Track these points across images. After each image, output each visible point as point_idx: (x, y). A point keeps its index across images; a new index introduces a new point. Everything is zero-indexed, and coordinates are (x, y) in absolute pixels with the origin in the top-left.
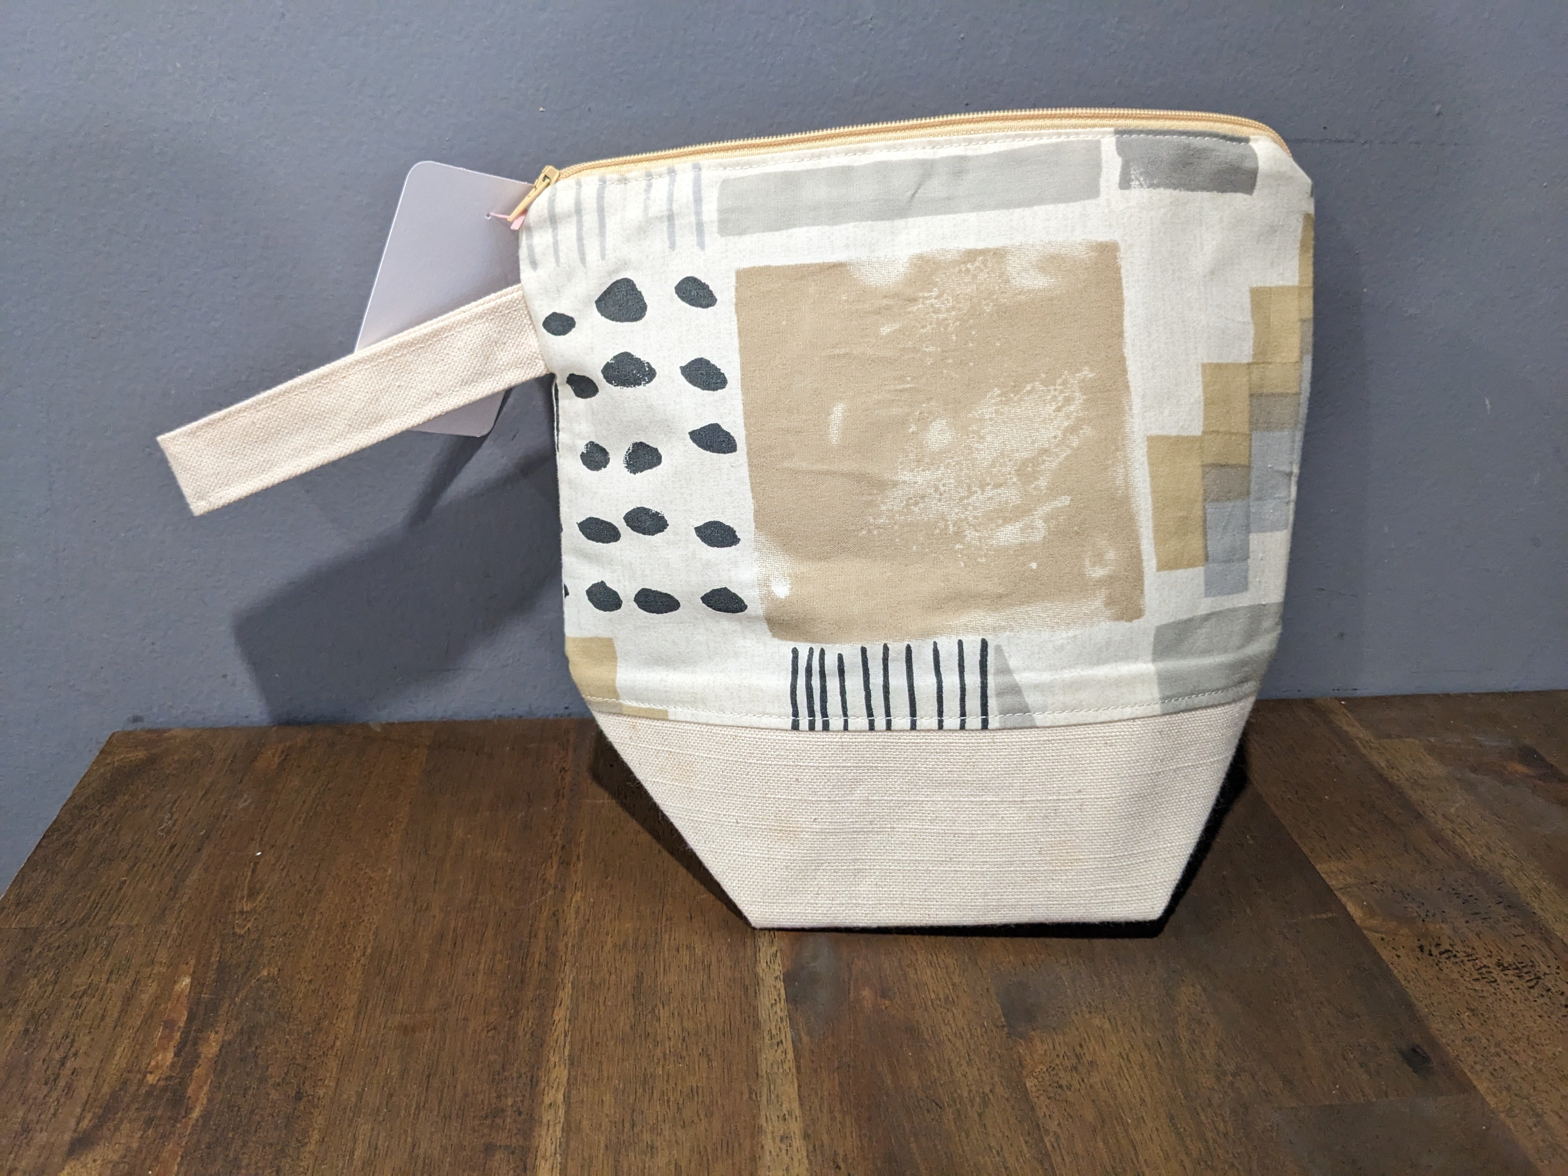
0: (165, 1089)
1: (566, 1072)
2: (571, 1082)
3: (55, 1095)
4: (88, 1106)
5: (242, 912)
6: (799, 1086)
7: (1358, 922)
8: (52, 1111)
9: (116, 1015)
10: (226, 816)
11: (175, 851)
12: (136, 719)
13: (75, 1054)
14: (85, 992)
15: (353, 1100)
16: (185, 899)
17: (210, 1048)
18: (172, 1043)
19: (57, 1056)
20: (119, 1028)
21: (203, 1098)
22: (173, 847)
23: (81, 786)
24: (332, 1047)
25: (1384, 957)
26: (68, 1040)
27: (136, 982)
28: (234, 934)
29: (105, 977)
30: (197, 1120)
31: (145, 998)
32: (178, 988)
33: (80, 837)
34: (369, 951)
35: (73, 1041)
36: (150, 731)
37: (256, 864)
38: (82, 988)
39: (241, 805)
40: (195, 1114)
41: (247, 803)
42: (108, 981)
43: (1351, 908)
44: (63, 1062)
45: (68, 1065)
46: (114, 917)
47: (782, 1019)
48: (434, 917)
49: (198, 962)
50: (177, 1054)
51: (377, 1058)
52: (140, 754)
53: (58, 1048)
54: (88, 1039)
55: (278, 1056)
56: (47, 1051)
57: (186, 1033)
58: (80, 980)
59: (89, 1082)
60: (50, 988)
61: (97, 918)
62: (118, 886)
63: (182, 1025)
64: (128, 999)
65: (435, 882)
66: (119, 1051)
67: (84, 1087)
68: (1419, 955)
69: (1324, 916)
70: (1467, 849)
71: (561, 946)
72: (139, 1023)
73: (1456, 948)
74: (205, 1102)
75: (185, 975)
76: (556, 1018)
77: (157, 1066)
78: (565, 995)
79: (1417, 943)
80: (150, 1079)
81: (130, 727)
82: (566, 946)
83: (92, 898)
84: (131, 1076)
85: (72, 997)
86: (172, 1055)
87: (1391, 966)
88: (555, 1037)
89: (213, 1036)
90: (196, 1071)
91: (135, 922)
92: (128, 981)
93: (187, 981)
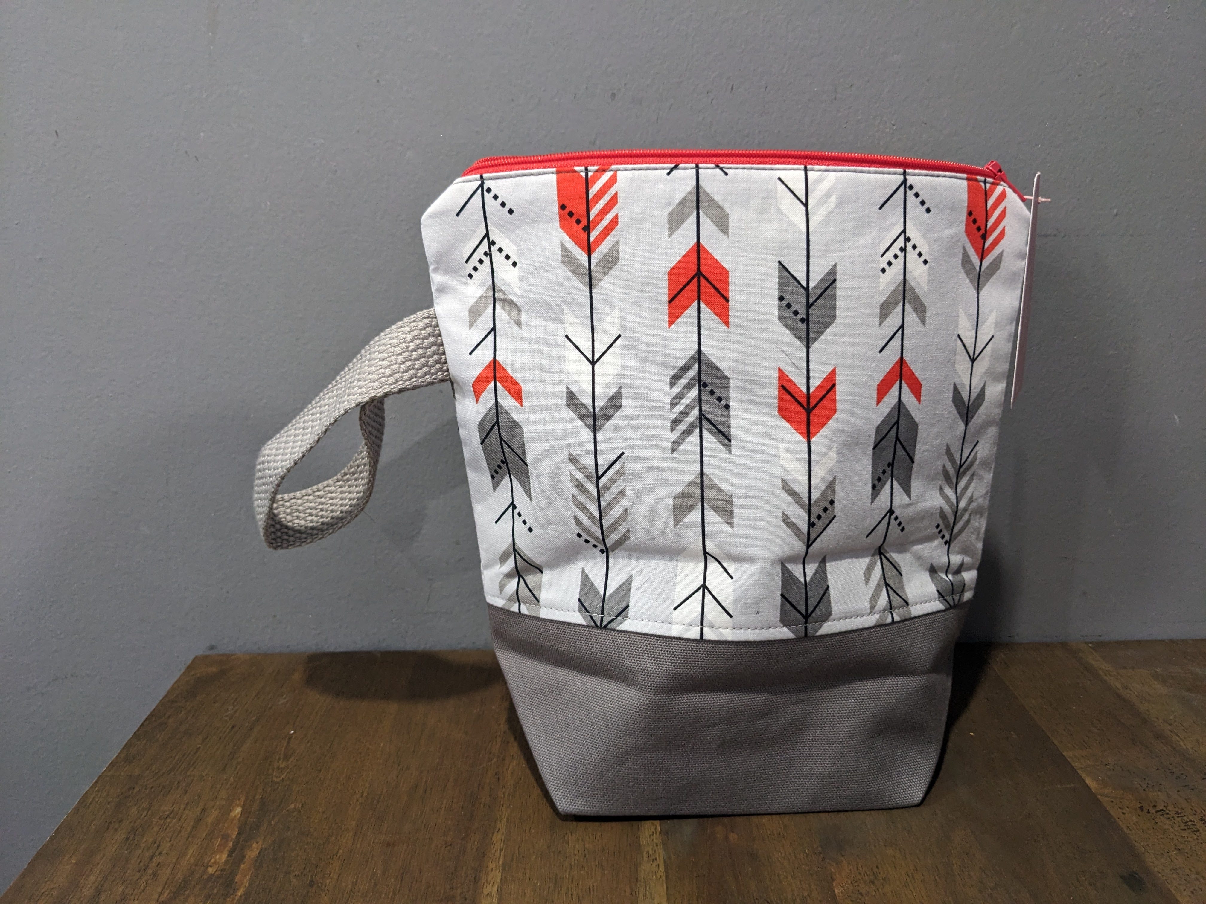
0: (219, 877)
1: (500, 874)
2: (503, 881)
3: (144, 879)
4: (167, 886)
5: (279, 768)
6: (667, 888)
7: (1093, 790)
8: (142, 888)
9: (189, 830)
10: (270, 708)
11: (235, 729)
12: (212, 648)
13: (160, 854)
14: (168, 816)
15: (350, 886)
16: (240, 760)
17: (253, 852)
18: (227, 848)
19: (147, 854)
20: (190, 839)
21: (246, 882)
22: (233, 727)
23: (173, 688)
24: (337, 854)
25: (1112, 813)
26: (156, 845)
27: (203, 810)
28: (272, 781)
29: (182, 807)
30: (241, 896)
31: (210, 820)
32: (233, 814)
33: (171, 720)
34: (365, 794)
35: (159, 846)
36: (221, 655)
37: (290, 739)
38: (167, 813)
39: (282, 701)
40: (240, 893)
41: (285, 700)
42: (185, 809)
43: (1089, 781)
44: (152, 858)
45: (155, 859)
46: (191, 769)
47: (657, 845)
48: (412, 774)
49: (247, 798)
50: (228, 856)
51: (367, 861)
52: (214, 669)
53: (148, 850)
54: (169, 844)
55: (299, 858)
56: (140, 851)
57: (236, 843)
58: (166, 808)
59: (169, 871)
60: (146, 812)
61: (180, 770)
62: (194, 751)
63: (234, 837)
64: (198, 821)
65: (414, 752)
66: (190, 852)
67: (165, 874)
68: (1140, 813)
69: (1068, 786)
70: (1181, 743)
71: (500, 794)
72: (204, 835)
73: (1168, 808)
74: (247, 885)
75: (238, 806)
76: (494, 839)
77: (215, 863)
78: (502, 826)
79: (1139, 805)
80: (210, 870)
81: (208, 653)
82: (504, 794)
83: (177, 757)
84: (197, 868)
85: (160, 818)
86: (226, 855)
87: (1117, 819)
88: (493, 851)
89: (254, 845)
90: (242, 866)
91: (205, 773)
92: (199, 810)
93: (238, 810)
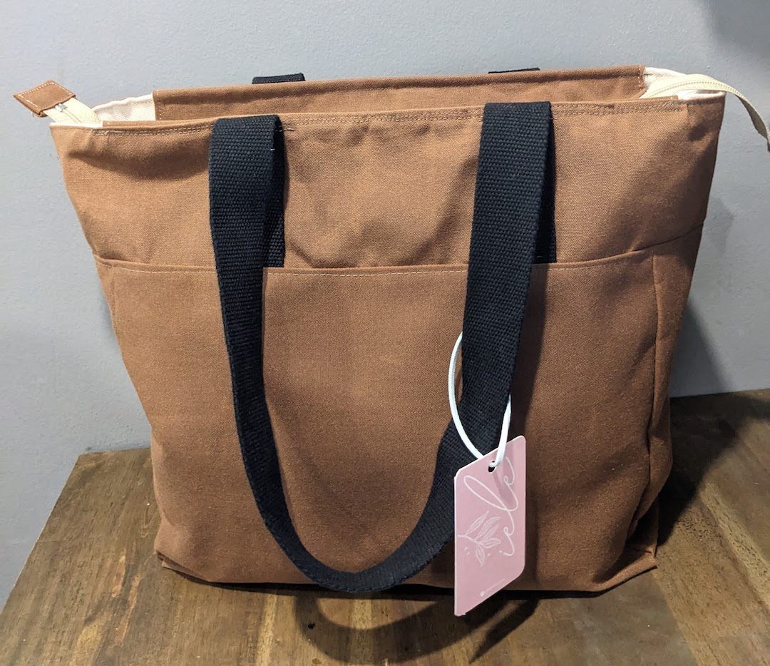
0: (119, 600)
3: (76, 604)
4: (90, 607)
5: (143, 529)
8: (76, 609)
9: (96, 572)
10: (133, 489)
12: (89, 449)
13: (82, 588)
14: (83, 565)
16: (119, 526)
17: (136, 583)
18: (120, 582)
19: (75, 589)
20: (98, 578)
21: (135, 602)
22: (112, 504)
23: (69, 480)
26: (79, 583)
27: (103, 560)
28: (141, 538)
29: (90, 559)
30: (133, 610)
31: (108, 566)
32: (121, 561)
33: (73, 502)
35: (81, 584)
36: (96, 453)
37: (148, 509)
38: (82, 563)
39: (139, 484)
40: (132, 608)
42: (92, 560)
44: (78, 592)
45: (80, 591)
46: (91, 534)
49: (127, 549)
50: (123, 585)
52: (93, 464)
53: (75, 586)
54: (86, 582)
56: (71, 588)
57: (125, 578)
58: (80, 560)
59: (90, 598)
60: (68, 564)
61: (84, 535)
62: (91, 522)
63: (123, 575)
64: (101, 567)
66: (100, 586)
67: (87, 600)
72: (106, 575)
75: (123, 555)
77: (115, 591)
80: (114, 596)
81: (86, 453)
83: (81, 527)
84: (105, 595)
85: (78, 567)
86: (121, 586)
89: (136, 578)
90: (131, 592)
91: (100, 536)
92: (100, 560)
93: (124, 558)
